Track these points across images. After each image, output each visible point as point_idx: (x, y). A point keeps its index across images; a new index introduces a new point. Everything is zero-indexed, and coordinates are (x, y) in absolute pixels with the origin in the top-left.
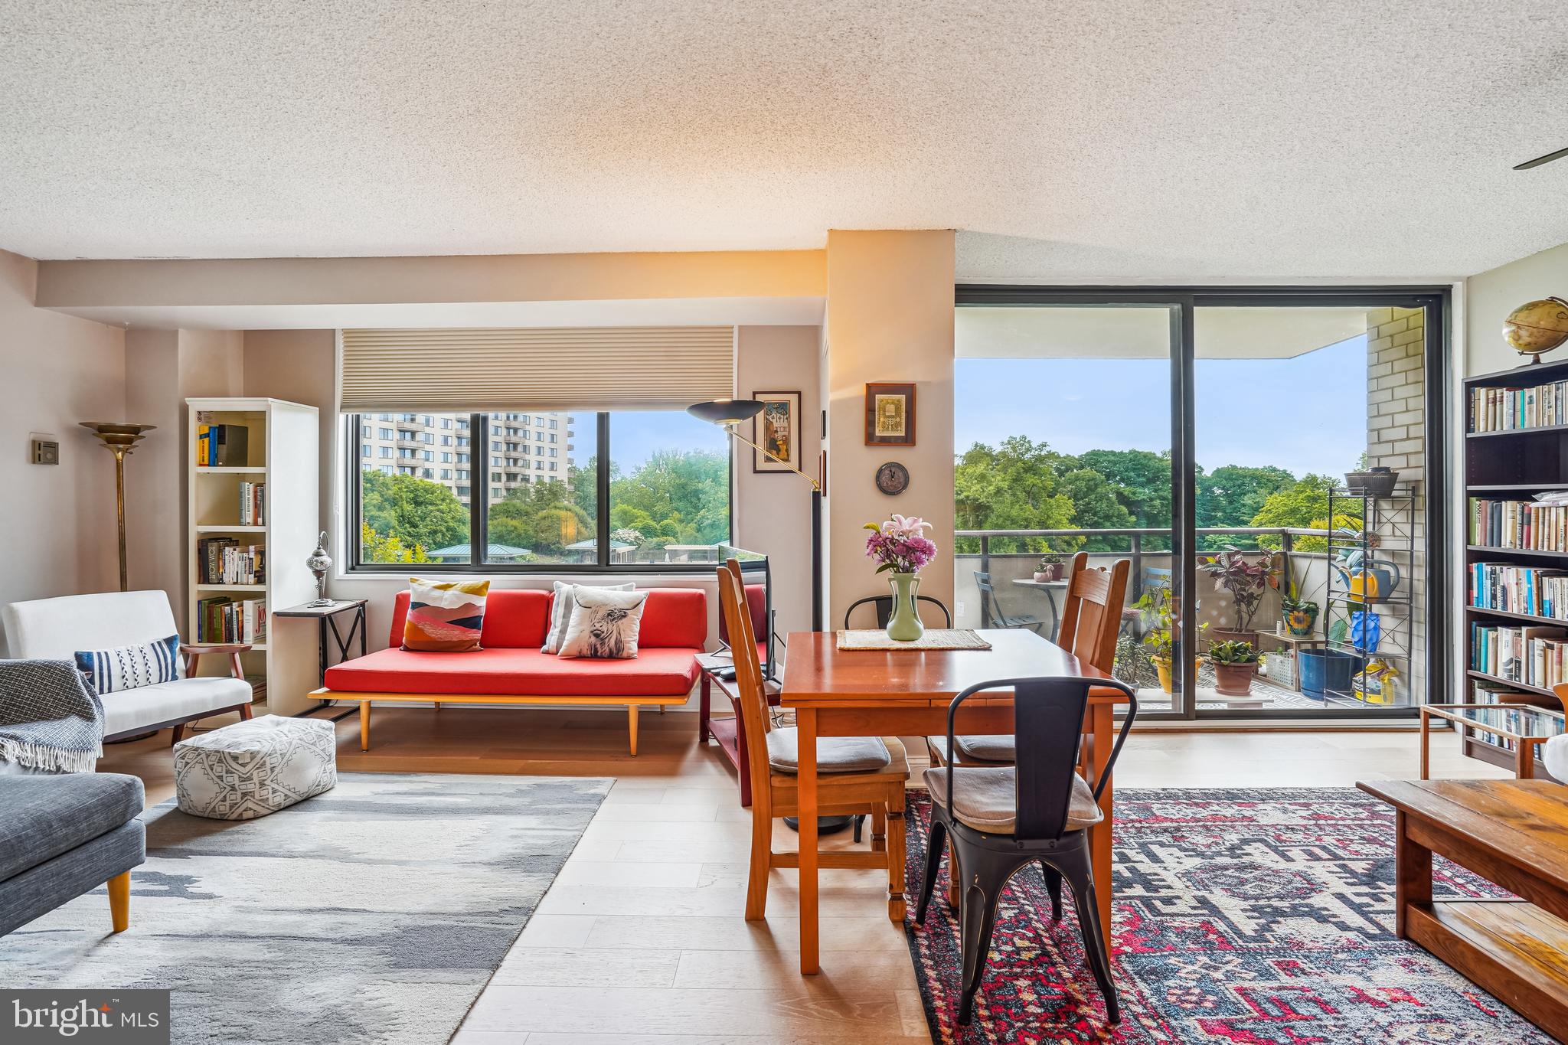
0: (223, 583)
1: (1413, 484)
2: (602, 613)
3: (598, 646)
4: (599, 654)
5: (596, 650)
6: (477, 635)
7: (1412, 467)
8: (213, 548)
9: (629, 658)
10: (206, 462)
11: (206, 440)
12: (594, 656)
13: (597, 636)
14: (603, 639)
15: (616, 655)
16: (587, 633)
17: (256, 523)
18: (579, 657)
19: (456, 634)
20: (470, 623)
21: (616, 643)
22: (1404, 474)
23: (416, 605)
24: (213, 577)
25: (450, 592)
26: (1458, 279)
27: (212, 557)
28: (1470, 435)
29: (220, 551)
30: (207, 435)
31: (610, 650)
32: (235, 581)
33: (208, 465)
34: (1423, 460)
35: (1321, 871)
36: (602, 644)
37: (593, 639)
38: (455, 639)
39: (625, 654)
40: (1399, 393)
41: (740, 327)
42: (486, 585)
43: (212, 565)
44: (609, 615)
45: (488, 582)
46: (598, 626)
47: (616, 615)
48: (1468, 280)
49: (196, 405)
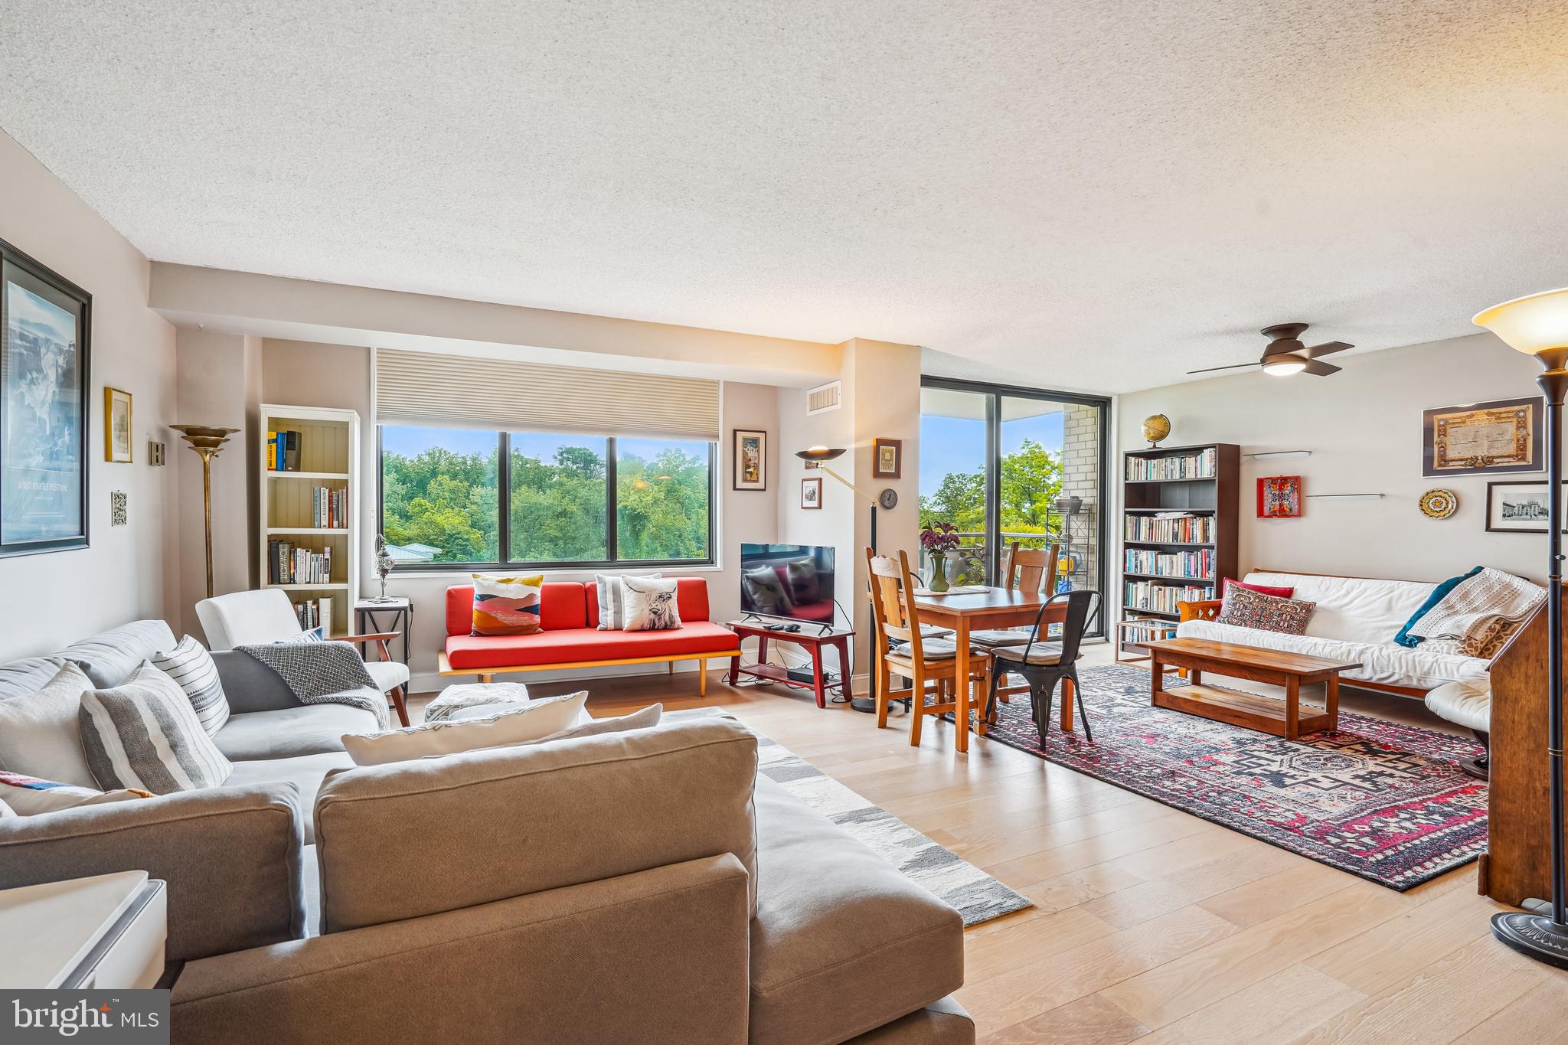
0: (294, 583)
1: (1090, 506)
2: (653, 597)
3: (656, 621)
4: (656, 627)
5: (654, 624)
6: (537, 619)
7: (1089, 496)
8: (284, 549)
9: (678, 629)
10: (274, 466)
11: (274, 445)
12: (653, 629)
13: (655, 613)
14: (660, 615)
15: (667, 628)
16: (647, 611)
17: (330, 526)
18: (642, 630)
19: (525, 619)
20: (531, 610)
21: (669, 618)
22: (1086, 501)
23: (483, 598)
24: (284, 576)
25: (512, 586)
26: (1115, 394)
27: (283, 558)
28: (1127, 482)
29: (292, 552)
30: (275, 441)
31: (666, 623)
32: (308, 580)
33: (276, 470)
34: (1096, 493)
35: (1110, 693)
36: (660, 619)
37: (652, 616)
38: (524, 624)
39: (676, 626)
40: (1081, 453)
41: (725, 382)
42: (541, 579)
43: (283, 566)
44: (660, 597)
45: (543, 576)
46: (654, 605)
47: (663, 597)
48: (1119, 395)
49: (268, 412)
